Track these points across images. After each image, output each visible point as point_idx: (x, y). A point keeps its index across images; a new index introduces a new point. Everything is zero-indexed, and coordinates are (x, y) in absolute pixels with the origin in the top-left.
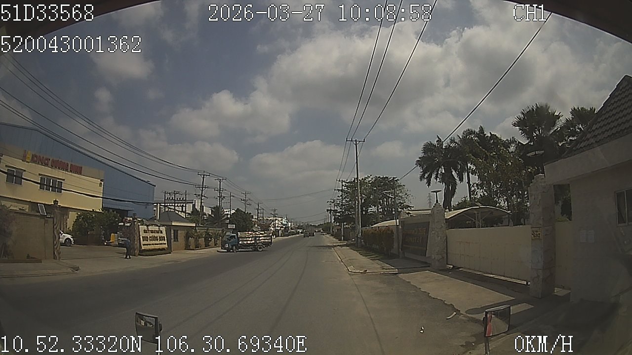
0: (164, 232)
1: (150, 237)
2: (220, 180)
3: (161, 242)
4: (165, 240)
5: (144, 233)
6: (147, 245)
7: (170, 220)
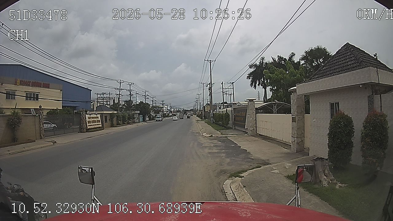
0: (99, 117)
1: (92, 121)
2: (130, 84)
3: (98, 123)
5: (89, 119)
6: (90, 126)
7: (102, 111)
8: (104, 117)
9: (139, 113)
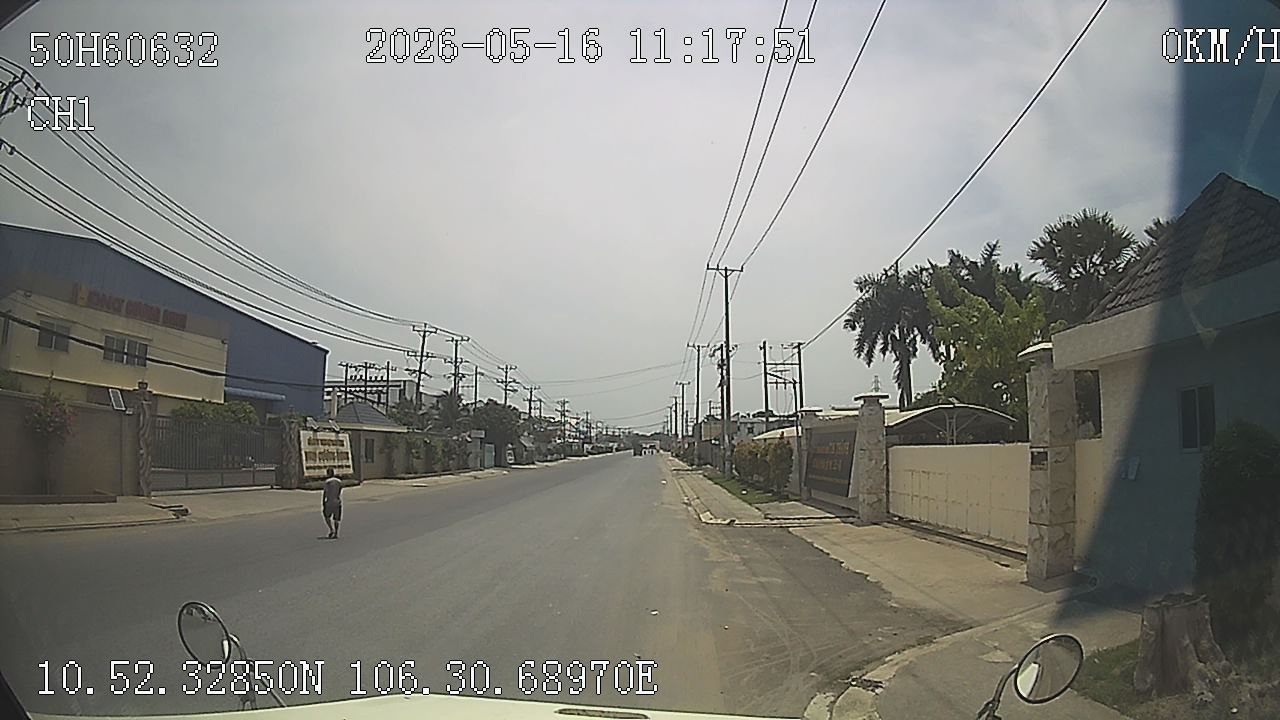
0: (347, 443)
1: (320, 453)
2: (457, 341)
3: (340, 463)
4: (348, 459)
5: (309, 444)
6: (314, 468)
7: (359, 422)
8: (363, 443)
9: (483, 436)
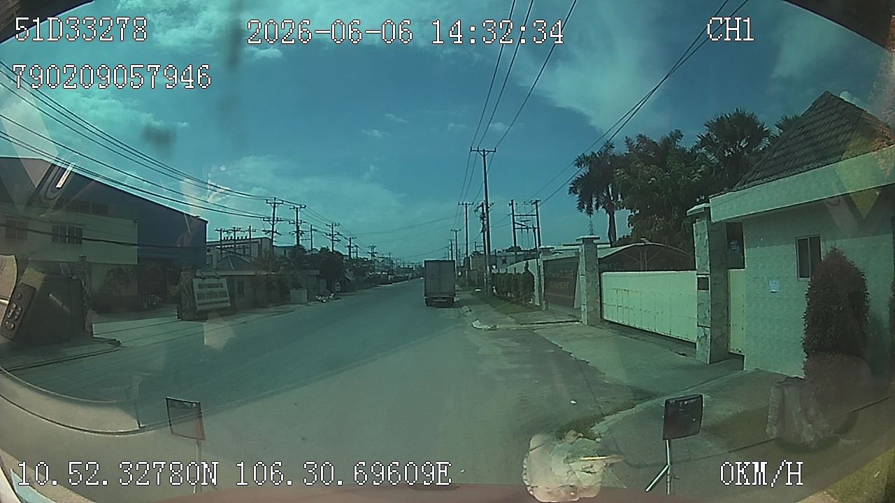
0: (225, 285)
1: (207, 294)
2: (297, 208)
3: (222, 299)
4: (227, 296)
5: (200, 288)
6: (204, 304)
7: (232, 270)
8: (236, 284)
